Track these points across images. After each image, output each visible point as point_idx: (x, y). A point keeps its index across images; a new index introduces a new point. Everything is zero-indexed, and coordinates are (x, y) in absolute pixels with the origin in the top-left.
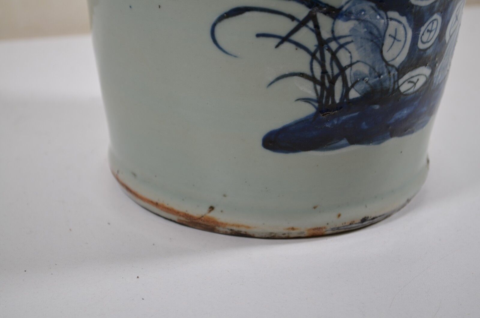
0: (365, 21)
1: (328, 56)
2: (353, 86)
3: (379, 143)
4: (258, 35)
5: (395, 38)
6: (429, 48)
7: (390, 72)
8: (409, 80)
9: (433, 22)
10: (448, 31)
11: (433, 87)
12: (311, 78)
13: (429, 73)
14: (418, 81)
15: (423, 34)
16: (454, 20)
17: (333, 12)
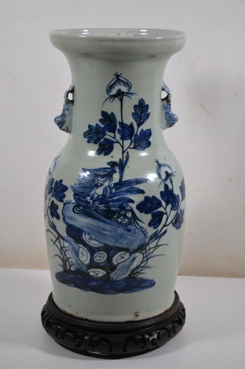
0: (71, 244)
2: (72, 265)
3: (86, 291)
4: (51, 240)
5: (83, 254)
6: (102, 263)
7: (83, 266)
8: (94, 272)
9: (101, 254)
10: (115, 260)
11: (111, 280)
12: (61, 258)
13: (105, 273)
14: (98, 273)
15: (96, 257)
16: (120, 258)
17: (63, 238)
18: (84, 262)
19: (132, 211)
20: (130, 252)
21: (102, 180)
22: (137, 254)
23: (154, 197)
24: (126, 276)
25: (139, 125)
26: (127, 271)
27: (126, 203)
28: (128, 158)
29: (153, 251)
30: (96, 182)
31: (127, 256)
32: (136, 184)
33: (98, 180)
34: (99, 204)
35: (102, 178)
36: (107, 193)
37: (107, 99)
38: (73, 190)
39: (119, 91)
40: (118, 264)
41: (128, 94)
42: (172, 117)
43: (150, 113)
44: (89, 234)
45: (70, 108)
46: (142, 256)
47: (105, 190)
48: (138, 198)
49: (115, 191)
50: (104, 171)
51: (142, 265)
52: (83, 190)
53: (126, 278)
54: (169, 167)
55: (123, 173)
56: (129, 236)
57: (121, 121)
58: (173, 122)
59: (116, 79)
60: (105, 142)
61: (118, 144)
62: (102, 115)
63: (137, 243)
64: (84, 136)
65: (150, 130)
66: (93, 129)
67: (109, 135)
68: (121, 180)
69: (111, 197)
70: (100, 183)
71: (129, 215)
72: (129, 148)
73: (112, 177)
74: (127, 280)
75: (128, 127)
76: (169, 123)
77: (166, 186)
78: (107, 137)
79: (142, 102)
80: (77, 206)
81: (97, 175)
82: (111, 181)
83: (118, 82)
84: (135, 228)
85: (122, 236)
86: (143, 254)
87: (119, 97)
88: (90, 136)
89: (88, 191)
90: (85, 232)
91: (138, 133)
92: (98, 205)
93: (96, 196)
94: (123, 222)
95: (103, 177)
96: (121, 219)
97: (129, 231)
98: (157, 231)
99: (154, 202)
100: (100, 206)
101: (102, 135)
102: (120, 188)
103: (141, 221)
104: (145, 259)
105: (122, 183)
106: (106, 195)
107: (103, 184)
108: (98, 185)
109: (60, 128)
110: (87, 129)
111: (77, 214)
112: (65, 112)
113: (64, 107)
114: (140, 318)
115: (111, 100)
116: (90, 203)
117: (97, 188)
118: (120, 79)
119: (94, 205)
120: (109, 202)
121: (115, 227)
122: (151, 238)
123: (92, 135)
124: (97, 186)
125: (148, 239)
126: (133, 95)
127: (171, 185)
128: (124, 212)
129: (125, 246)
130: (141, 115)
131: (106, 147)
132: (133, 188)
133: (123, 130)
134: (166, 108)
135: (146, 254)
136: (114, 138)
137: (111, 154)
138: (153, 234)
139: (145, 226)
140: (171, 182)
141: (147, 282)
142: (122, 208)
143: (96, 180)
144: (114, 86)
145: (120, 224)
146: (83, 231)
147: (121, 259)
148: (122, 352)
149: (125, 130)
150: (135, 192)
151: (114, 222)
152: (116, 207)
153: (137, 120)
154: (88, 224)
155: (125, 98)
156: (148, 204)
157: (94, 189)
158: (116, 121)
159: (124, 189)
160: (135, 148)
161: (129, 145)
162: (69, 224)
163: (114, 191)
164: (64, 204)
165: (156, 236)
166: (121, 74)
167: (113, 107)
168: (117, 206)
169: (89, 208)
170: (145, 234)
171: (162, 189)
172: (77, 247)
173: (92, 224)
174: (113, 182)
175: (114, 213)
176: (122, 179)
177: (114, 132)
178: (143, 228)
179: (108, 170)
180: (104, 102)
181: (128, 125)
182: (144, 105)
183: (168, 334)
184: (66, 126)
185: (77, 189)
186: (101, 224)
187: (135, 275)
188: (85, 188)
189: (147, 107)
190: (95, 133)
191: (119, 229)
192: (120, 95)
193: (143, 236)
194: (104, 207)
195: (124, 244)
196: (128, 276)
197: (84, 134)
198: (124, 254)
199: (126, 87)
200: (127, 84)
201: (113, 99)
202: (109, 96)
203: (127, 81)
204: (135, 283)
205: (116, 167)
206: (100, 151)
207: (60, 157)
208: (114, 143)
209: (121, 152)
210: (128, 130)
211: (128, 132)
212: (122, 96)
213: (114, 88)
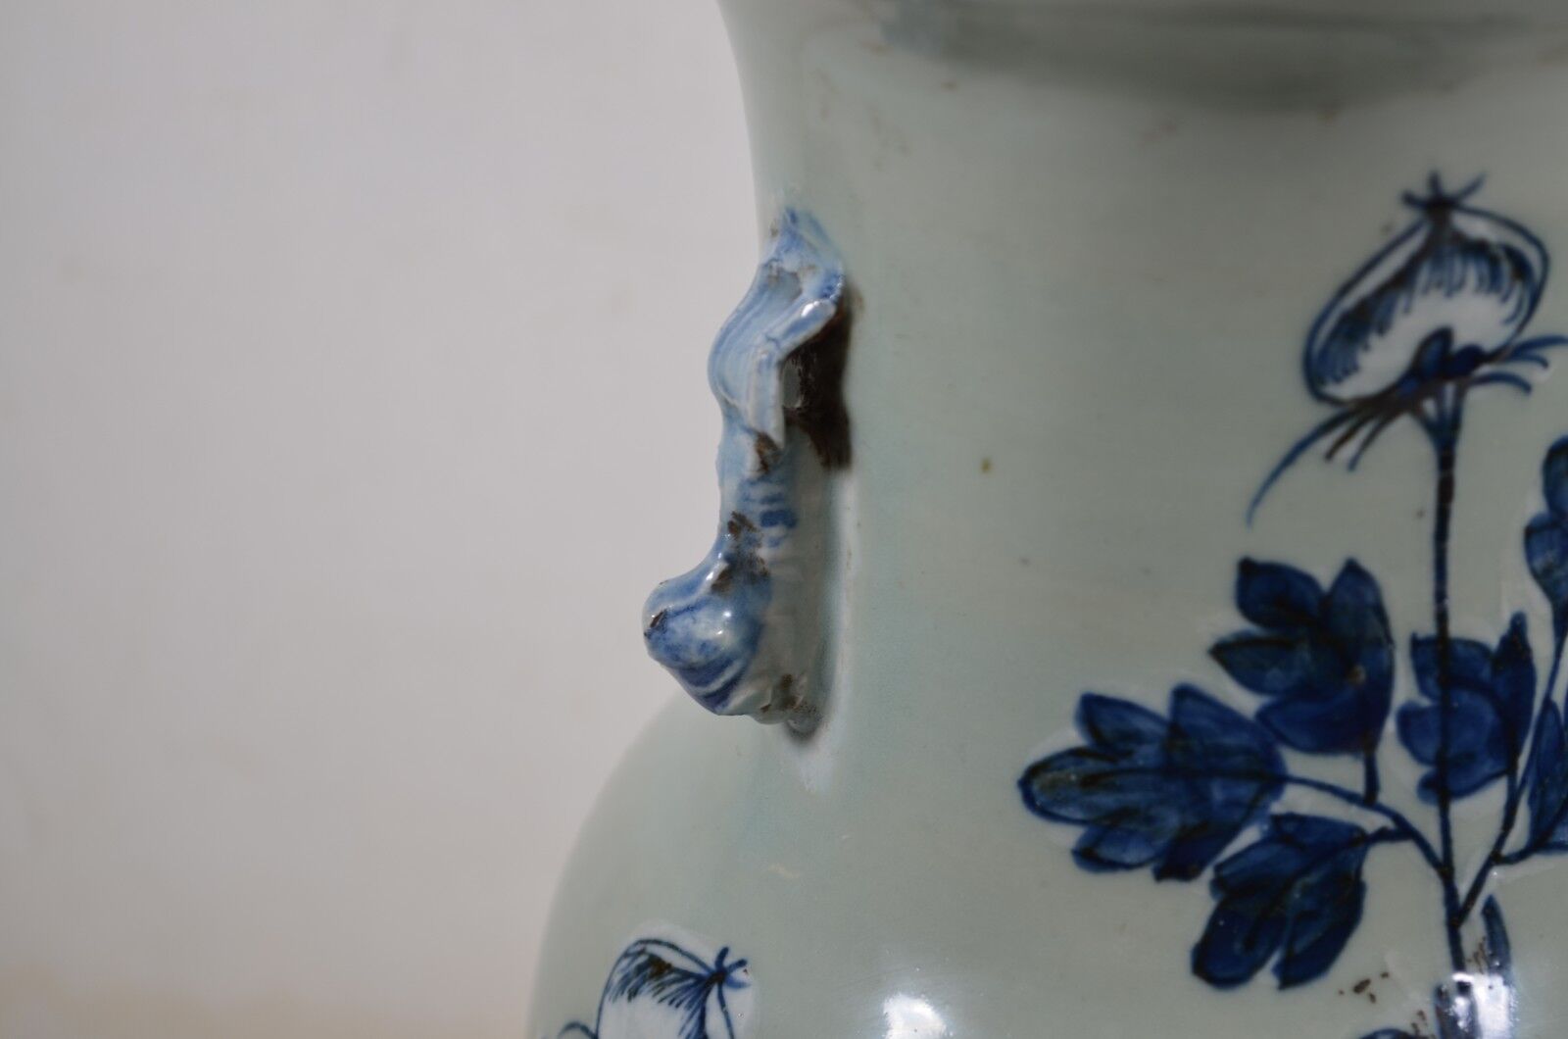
37: (1302, 447)
39: (1435, 347)
41: (1515, 358)
45: (803, 502)
57: (1427, 628)
59: (1415, 244)
61: (1408, 850)
62: (1247, 604)
64: (1028, 798)
66: (1137, 737)
67: (1314, 785)
72: (1495, 858)
75: (1486, 673)
78: (1296, 800)
83: (1437, 262)
87: (1427, 405)
88: (1107, 800)
101: (1245, 791)
109: (713, 701)
110: (1072, 737)
112: (754, 542)
113: (740, 498)
115: (1351, 448)
118: (1458, 237)
123: (1134, 798)
126: (1553, 354)
131: (1297, 896)
133: (1445, 709)
136: (1369, 799)
137: (1355, 959)
144: (1390, 309)
149: (1464, 698)
153: (1558, 573)
155: (1483, 407)
158: (1386, 640)
160: (1541, 842)
166: (1473, 187)
167: (1366, 512)
177: (1366, 744)
180: (1275, 475)
181: (1480, 648)
184: (774, 679)
190: (1168, 770)
192: (1439, 382)
197: (1024, 783)
199: (1505, 299)
200: (1518, 266)
202: (1324, 413)
203: (1518, 242)
206: (1238, 946)
207: (738, 975)
208: (1359, 841)
209: (1437, 913)
210: (1485, 690)
211: (1489, 716)
212: (1460, 395)
213: (1383, 328)
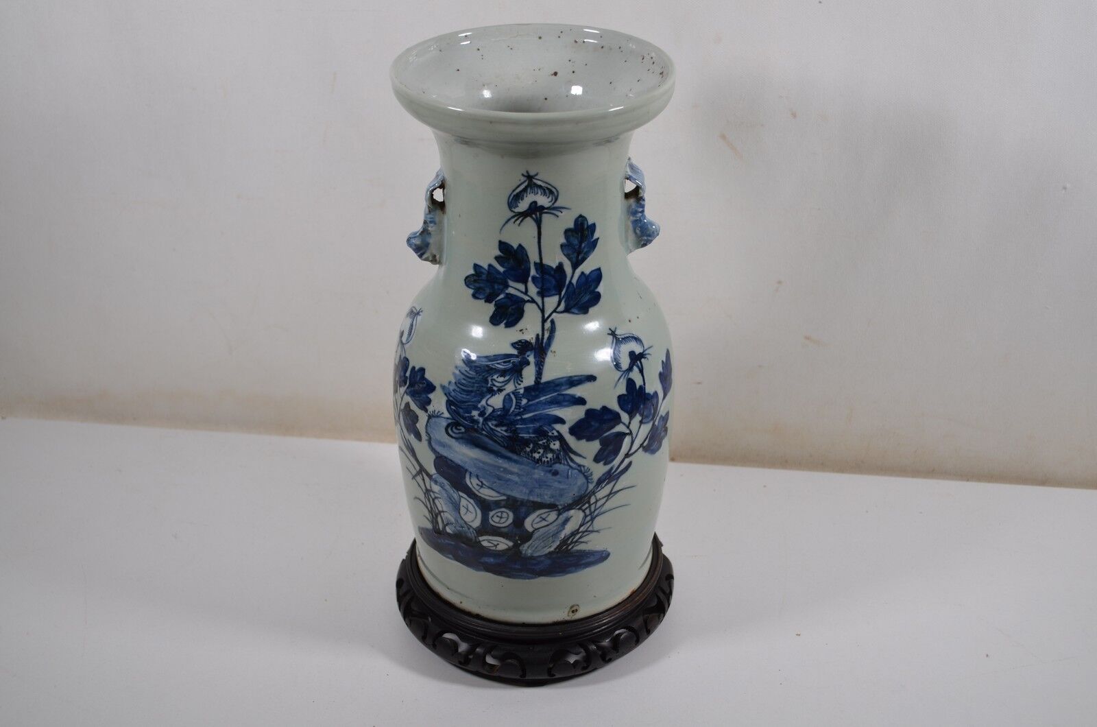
0: (445, 490)
1: (431, 500)
2: (447, 524)
4: (407, 470)
5: (467, 509)
6: (504, 527)
7: (469, 529)
8: (489, 541)
9: (502, 512)
10: (529, 524)
11: (523, 556)
12: (427, 507)
13: (511, 544)
14: (498, 544)
15: (493, 516)
16: (538, 519)
17: (430, 476)
18: (470, 524)
19: (560, 438)
20: (558, 510)
21: (501, 379)
22: (572, 512)
23: (605, 408)
24: (552, 549)
25: (575, 266)
26: (553, 542)
27: (550, 425)
28: (553, 330)
29: (604, 504)
30: (490, 383)
31: (553, 516)
32: (567, 387)
33: (495, 380)
34: (496, 426)
35: (501, 376)
36: (511, 407)
37: (509, 220)
38: (445, 394)
39: (534, 205)
40: (536, 529)
41: (553, 210)
42: (647, 229)
43: (598, 238)
44: (477, 477)
45: (437, 219)
46: (581, 514)
47: (507, 399)
48: (572, 415)
49: (528, 402)
50: (504, 362)
51: (581, 529)
52: (464, 396)
53: (550, 553)
54: (637, 339)
55: (543, 366)
56: (556, 483)
57: (538, 260)
58: (650, 238)
59: (526, 184)
60: (506, 300)
61: (534, 305)
62: (500, 250)
63: (571, 494)
64: (466, 283)
65: (599, 269)
66: (482, 273)
67: (515, 288)
68: (539, 380)
69: (519, 414)
70: (497, 387)
71: (556, 445)
72: (555, 311)
73: (521, 375)
74: (554, 556)
75: (552, 273)
76: (641, 241)
77: (630, 383)
78: (511, 291)
79: (581, 222)
80: (453, 425)
81: (492, 369)
82: (519, 382)
83: (531, 188)
84: (568, 467)
85: (541, 483)
86: (584, 511)
87: (534, 216)
88: (477, 285)
89: (473, 400)
90: (471, 473)
91: (574, 281)
92: (492, 427)
93: (490, 410)
94: (543, 459)
95: (503, 373)
96: (539, 453)
97: (556, 473)
98: (612, 468)
99: (605, 417)
100: (498, 429)
101: (501, 287)
102: (537, 397)
103: (580, 456)
104: (589, 518)
105: (541, 386)
106: (509, 410)
107: (503, 388)
108: (494, 391)
109: (420, 256)
110: (472, 272)
111: (454, 440)
112: (428, 226)
113: (426, 217)
114: (581, 614)
115: (518, 222)
116: (479, 423)
117: (492, 395)
118: (535, 184)
119: (487, 427)
120: (516, 422)
121: (527, 468)
122: (600, 482)
123: (482, 285)
124: (492, 392)
125: (594, 484)
126: (562, 210)
127: (641, 377)
128: (545, 441)
129: (547, 499)
130: (580, 246)
131: (510, 310)
132: (563, 395)
133: (543, 279)
134: (634, 213)
135: (590, 510)
136: (526, 293)
137: (520, 325)
138: (603, 475)
139: (588, 463)
140: (641, 371)
141: (594, 555)
142: (541, 433)
143: (489, 379)
144: (523, 196)
145: (537, 463)
146: (466, 470)
147: (541, 521)
148: (546, 677)
149: (547, 277)
150: (566, 403)
151: (525, 459)
152: (529, 433)
153: (572, 256)
154: (476, 459)
155: (546, 219)
156: (593, 423)
157: (485, 396)
158: (529, 261)
159: (544, 398)
160: (567, 310)
161: (555, 305)
162: (438, 453)
163: (524, 401)
164: (430, 417)
165: (610, 477)
166: (537, 175)
167: (523, 235)
168: (531, 431)
169: (476, 431)
170: (586, 478)
171: (622, 389)
172: (455, 496)
173: (483, 460)
174: (522, 385)
175: (526, 442)
176: (541, 379)
177: (525, 282)
178: (584, 466)
179: (513, 360)
180: (504, 225)
181: (552, 268)
182: (586, 226)
183: (635, 639)
184: (431, 254)
185: (453, 394)
186: (500, 461)
187: (570, 547)
188: (469, 392)
189: (593, 228)
190: (487, 281)
191: (536, 471)
192: (535, 211)
193: (584, 480)
194: (506, 431)
195: (546, 497)
196: (555, 549)
197: (465, 280)
198: (547, 514)
199: (548, 198)
200: (550, 191)
201: (520, 219)
202: (513, 214)
203: (549, 187)
204: (570, 559)
205: (528, 353)
206: (498, 318)
207: (421, 313)
208: (525, 302)
209: (540, 319)
210: (553, 277)
211: (554, 282)
212: (541, 215)
213: (522, 199)
